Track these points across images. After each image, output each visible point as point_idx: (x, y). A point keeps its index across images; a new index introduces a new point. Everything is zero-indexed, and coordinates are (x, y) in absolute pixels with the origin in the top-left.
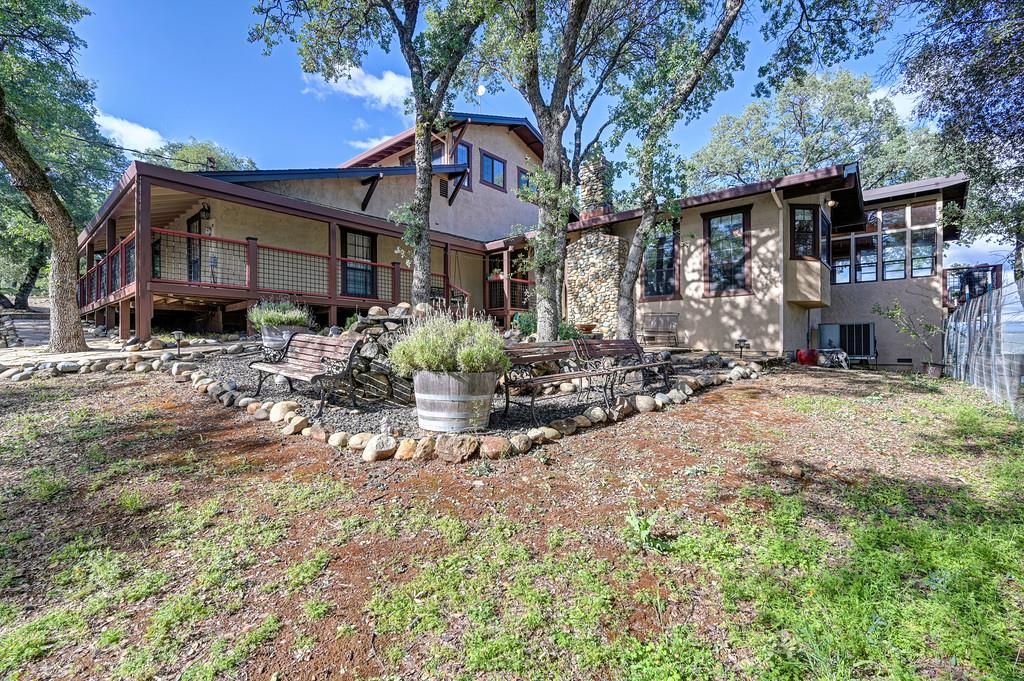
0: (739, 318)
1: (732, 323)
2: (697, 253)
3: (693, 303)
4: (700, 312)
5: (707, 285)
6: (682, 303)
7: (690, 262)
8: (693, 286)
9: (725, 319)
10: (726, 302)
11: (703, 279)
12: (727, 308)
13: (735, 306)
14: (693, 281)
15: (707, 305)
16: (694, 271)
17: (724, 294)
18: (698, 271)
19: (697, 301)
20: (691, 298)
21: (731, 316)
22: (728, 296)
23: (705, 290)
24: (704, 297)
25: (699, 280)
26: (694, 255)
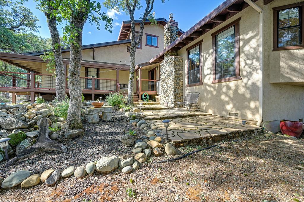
0: (232, 96)
1: (227, 99)
2: (209, 58)
3: (207, 87)
4: (211, 92)
5: (214, 76)
6: (203, 87)
7: (206, 64)
8: (208, 77)
9: (223, 97)
10: (224, 86)
11: (212, 73)
12: (224, 90)
13: (229, 88)
14: (208, 74)
15: (214, 88)
16: (208, 69)
17: (223, 81)
18: (210, 68)
19: (210, 86)
20: (206, 85)
21: (226, 94)
22: (225, 82)
23: (214, 79)
24: (212, 83)
25: (210, 74)
26: (208, 60)
